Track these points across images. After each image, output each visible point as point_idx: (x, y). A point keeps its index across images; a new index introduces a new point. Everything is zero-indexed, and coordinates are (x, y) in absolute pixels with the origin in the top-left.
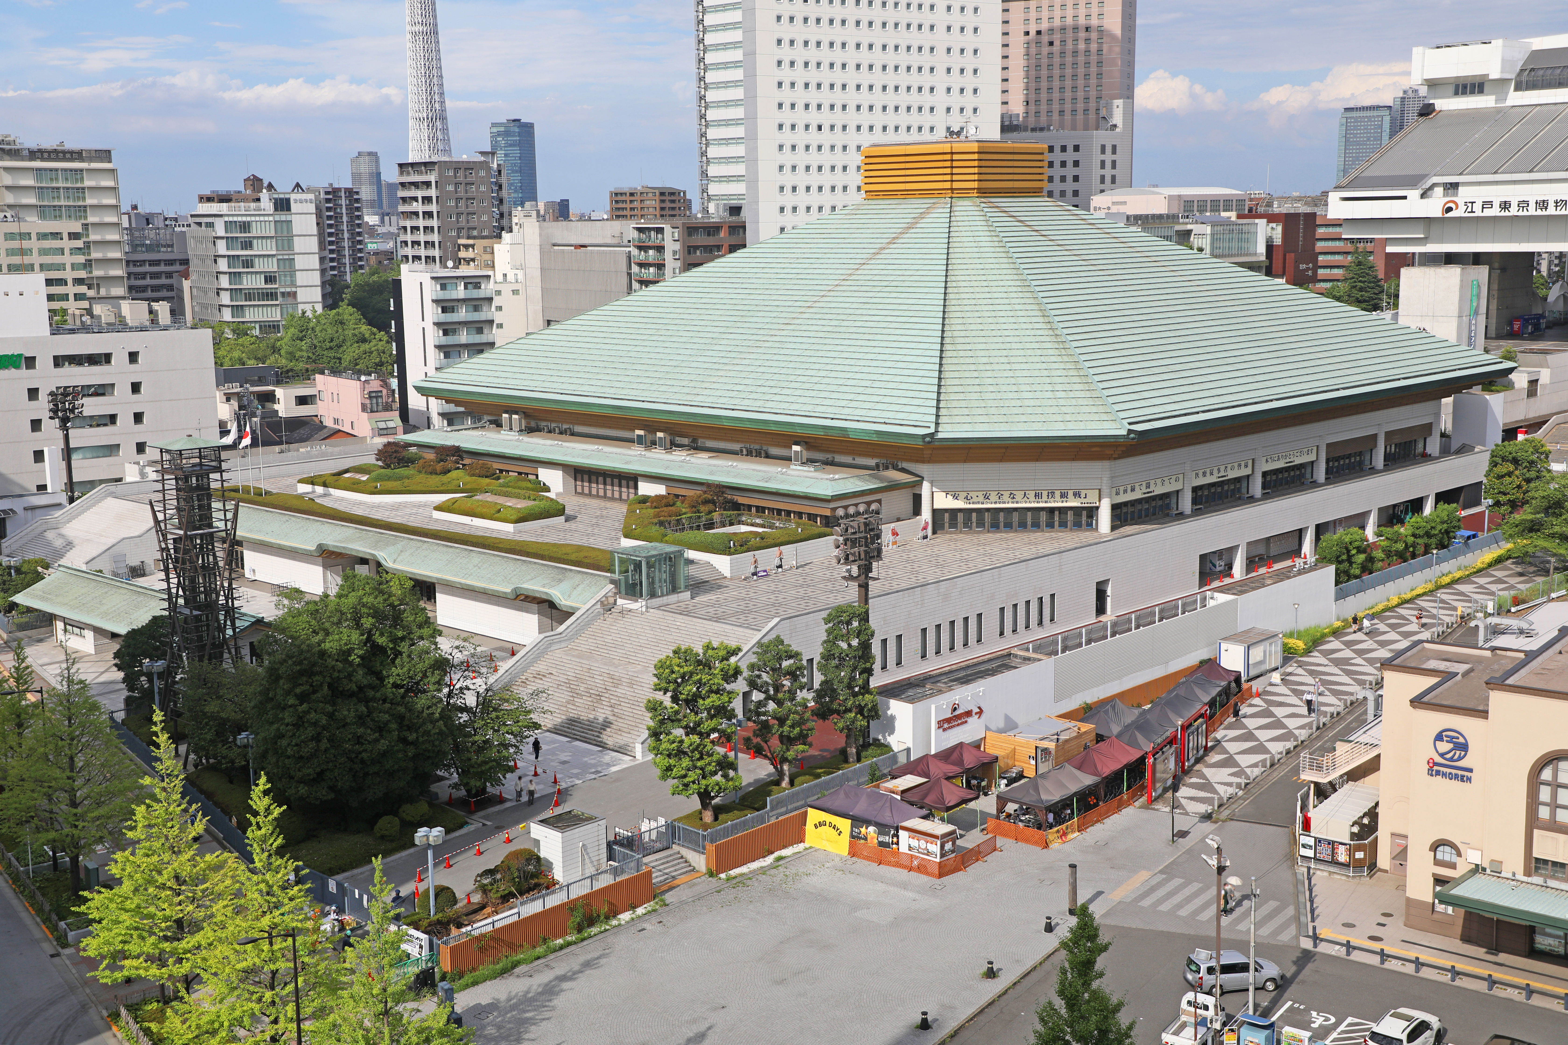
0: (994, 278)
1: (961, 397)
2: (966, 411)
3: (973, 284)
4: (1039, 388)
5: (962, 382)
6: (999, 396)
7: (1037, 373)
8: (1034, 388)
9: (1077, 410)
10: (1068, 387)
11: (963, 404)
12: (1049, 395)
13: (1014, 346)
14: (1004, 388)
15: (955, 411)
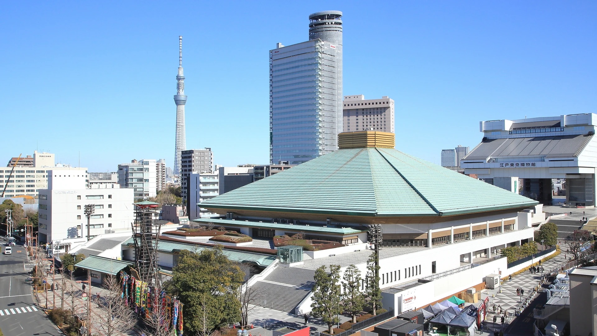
0: (386, 169)
1: (383, 202)
2: (386, 207)
3: (380, 171)
4: (408, 200)
5: (382, 198)
6: (395, 202)
7: (406, 196)
8: (406, 200)
9: (421, 206)
10: (416, 200)
11: (385, 205)
12: (411, 202)
13: (397, 188)
14: (396, 200)
15: (382, 207)
